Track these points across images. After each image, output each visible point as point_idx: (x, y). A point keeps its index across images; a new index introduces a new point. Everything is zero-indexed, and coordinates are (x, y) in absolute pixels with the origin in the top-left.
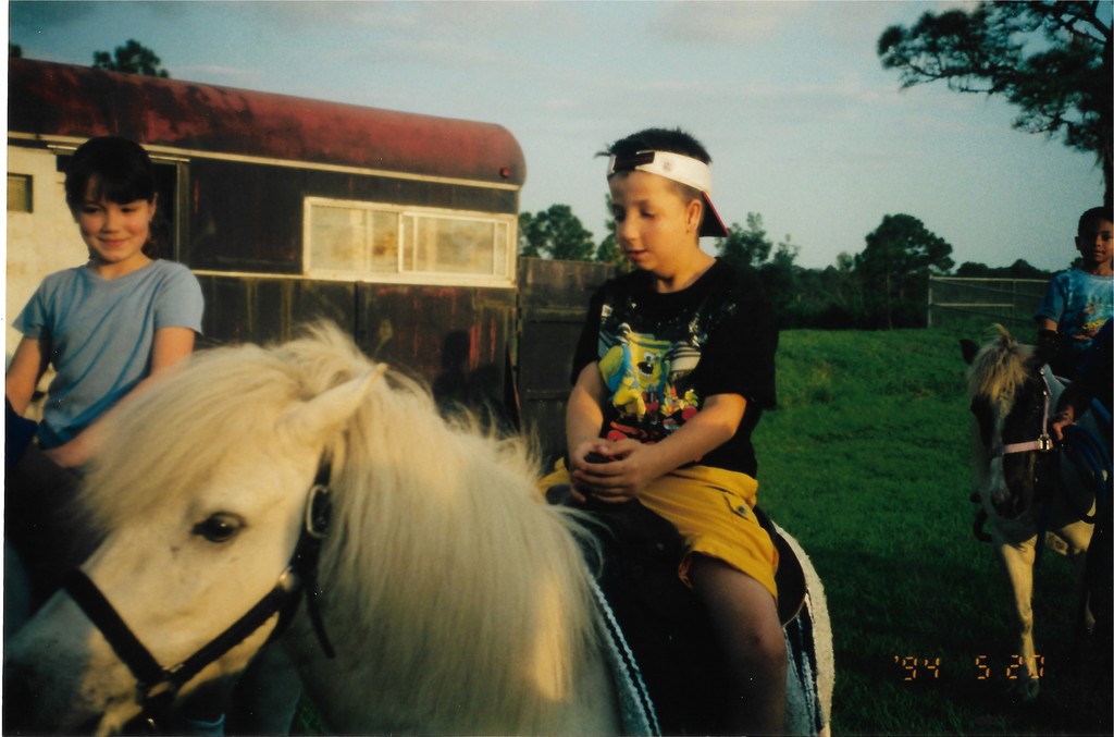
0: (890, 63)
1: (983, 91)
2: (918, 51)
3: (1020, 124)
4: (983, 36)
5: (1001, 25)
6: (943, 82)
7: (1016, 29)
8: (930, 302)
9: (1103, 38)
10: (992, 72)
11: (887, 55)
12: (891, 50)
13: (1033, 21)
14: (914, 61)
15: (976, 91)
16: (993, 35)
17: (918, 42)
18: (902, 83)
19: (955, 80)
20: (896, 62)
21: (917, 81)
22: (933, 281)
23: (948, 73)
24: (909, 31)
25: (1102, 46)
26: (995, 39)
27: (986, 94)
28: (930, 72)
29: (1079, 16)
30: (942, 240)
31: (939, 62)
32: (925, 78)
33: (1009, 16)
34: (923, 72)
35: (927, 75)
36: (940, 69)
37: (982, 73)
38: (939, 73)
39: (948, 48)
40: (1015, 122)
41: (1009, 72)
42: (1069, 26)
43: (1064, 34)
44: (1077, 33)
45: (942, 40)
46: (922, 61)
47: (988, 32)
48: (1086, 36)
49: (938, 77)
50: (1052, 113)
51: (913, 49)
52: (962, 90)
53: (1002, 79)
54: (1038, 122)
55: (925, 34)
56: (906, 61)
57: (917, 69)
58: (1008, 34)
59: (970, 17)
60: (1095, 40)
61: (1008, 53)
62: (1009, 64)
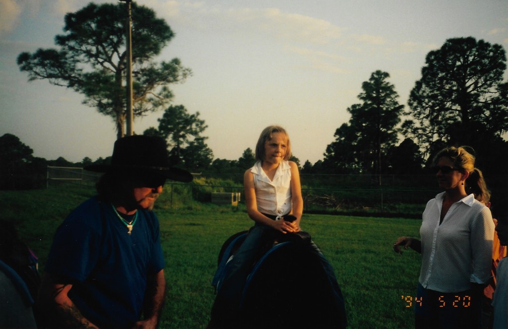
0: (23, 69)
1: (64, 86)
2: (36, 65)
3: (85, 102)
4: (66, 63)
5: (72, 59)
6: (47, 80)
7: (78, 61)
8: (48, 177)
9: (115, 70)
10: (68, 78)
11: (22, 65)
12: (24, 63)
13: (86, 59)
14: (35, 69)
15: (62, 86)
16: (69, 62)
17: (36, 61)
18: (29, 78)
19: (53, 80)
20: (26, 69)
21: (36, 78)
22: (49, 168)
23: (50, 76)
24: (32, 56)
25: (114, 74)
26: (70, 64)
27: (66, 87)
28: (43, 75)
29: (105, 60)
30: (28, 147)
31: (46, 71)
32: (39, 77)
33: (75, 55)
34: (39, 75)
35: (41, 76)
36: (47, 74)
37: (65, 78)
38: (46, 76)
39: (49, 65)
40: (83, 101)
41: (76, 79)
42: (102, 64)
43: (99, 67)
44: (105, 67)
45: (47, 62)
46: (38, 69)
47: (67, 61)
48: (108, 69)
49: (46, 77)
50: (98, 99)
51: (34, 64)
52: (55, 84)
53: (74, 82)
54: (92, 102)
55: (39, 58)
56: (31, 69)
57: (36, 73)
58: (75, 63)
59: (59, 53)
60: (112, 71)
61: (76, 71)
62: (77, 76)
